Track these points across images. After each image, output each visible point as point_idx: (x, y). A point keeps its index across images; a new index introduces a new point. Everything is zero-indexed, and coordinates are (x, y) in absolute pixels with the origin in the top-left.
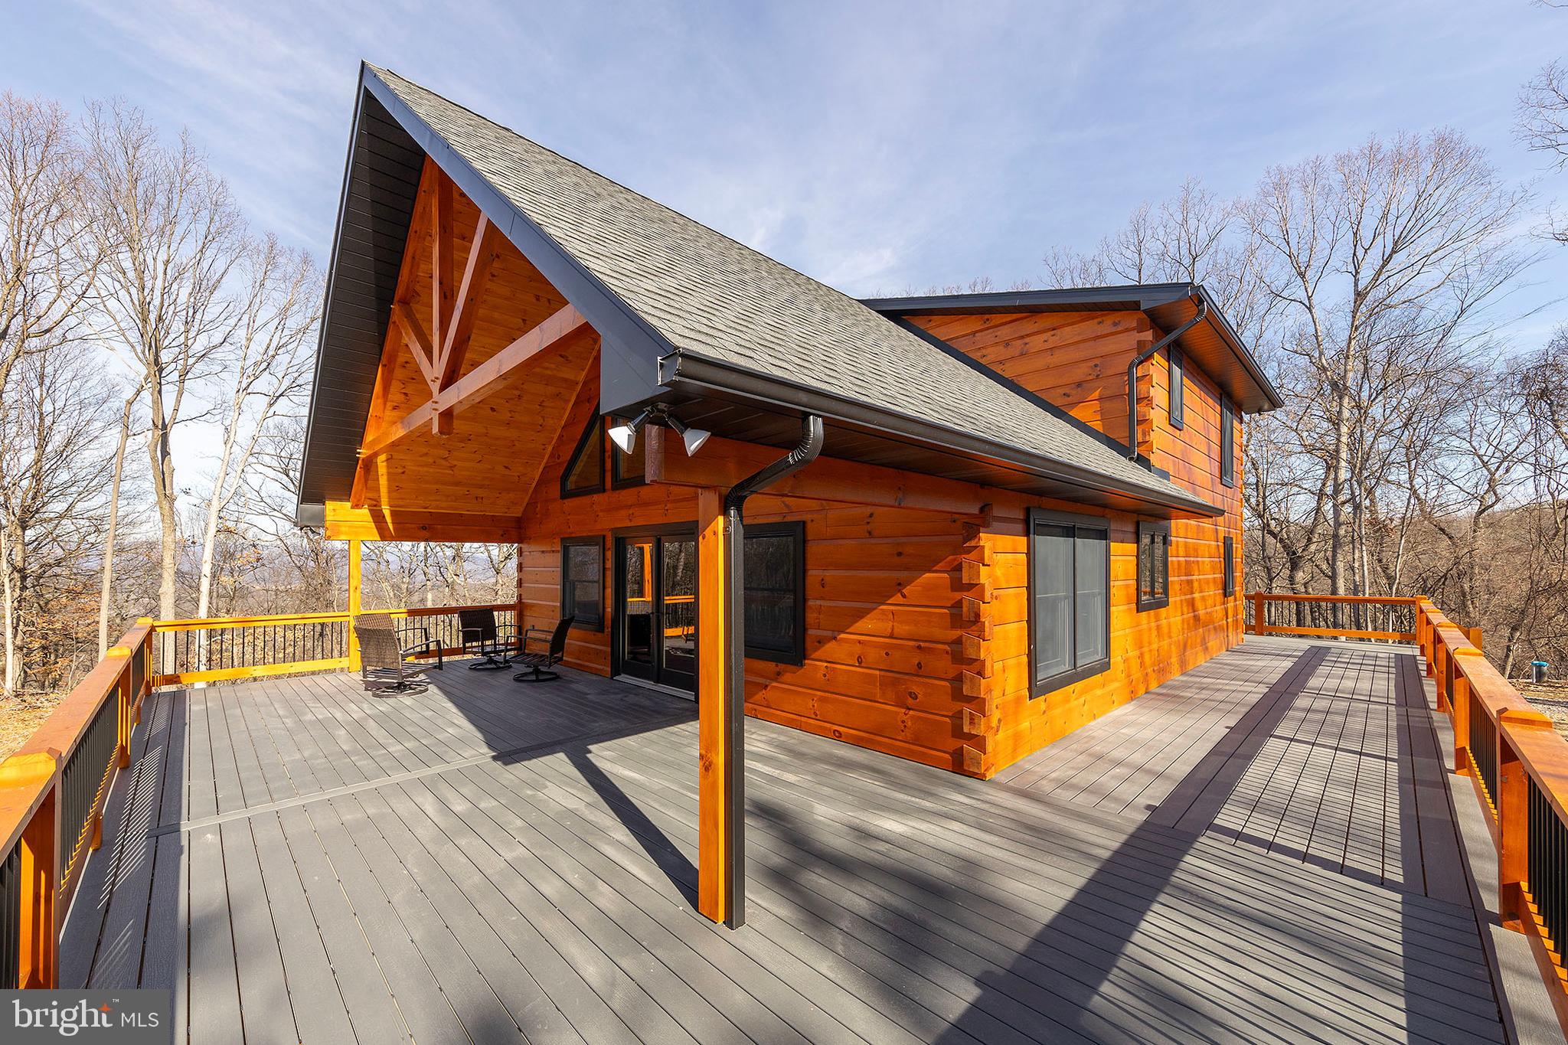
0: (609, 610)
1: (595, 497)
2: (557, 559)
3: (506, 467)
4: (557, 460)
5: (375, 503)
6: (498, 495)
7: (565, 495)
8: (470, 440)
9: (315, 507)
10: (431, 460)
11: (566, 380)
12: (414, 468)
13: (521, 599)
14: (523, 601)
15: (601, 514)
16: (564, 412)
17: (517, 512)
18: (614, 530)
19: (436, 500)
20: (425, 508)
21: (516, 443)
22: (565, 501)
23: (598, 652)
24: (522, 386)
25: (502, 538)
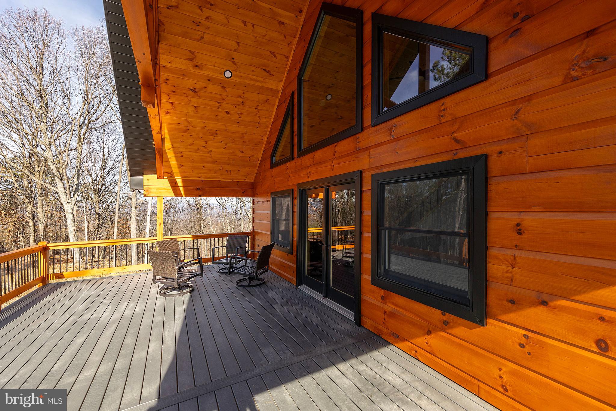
0: (296, 239)
1: (288, 164)
2: (269, 205)
3: (241, 152)
4: (269, 145)
5: (170, 175)
6: (240, 169)
7: (274, 165)
8: (217, 134)
9: (137, 179)
10: (196, 148)
11: (271, 90)
12: (187, 153)
13: (254, 229)
14: (255, 230)
15: (291, 175)
16: (272, 113)
17: (251, 179)
18: (299, 185)
19: (204, 173)
20: (199, 178)
21: (245, 135)
22: (273, 169)
23: (290, 267)
24: (243, 95)
25: (244, 194)
